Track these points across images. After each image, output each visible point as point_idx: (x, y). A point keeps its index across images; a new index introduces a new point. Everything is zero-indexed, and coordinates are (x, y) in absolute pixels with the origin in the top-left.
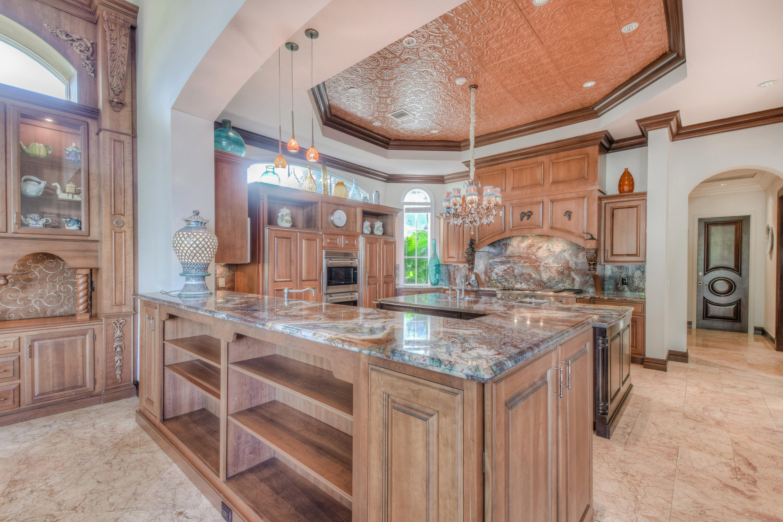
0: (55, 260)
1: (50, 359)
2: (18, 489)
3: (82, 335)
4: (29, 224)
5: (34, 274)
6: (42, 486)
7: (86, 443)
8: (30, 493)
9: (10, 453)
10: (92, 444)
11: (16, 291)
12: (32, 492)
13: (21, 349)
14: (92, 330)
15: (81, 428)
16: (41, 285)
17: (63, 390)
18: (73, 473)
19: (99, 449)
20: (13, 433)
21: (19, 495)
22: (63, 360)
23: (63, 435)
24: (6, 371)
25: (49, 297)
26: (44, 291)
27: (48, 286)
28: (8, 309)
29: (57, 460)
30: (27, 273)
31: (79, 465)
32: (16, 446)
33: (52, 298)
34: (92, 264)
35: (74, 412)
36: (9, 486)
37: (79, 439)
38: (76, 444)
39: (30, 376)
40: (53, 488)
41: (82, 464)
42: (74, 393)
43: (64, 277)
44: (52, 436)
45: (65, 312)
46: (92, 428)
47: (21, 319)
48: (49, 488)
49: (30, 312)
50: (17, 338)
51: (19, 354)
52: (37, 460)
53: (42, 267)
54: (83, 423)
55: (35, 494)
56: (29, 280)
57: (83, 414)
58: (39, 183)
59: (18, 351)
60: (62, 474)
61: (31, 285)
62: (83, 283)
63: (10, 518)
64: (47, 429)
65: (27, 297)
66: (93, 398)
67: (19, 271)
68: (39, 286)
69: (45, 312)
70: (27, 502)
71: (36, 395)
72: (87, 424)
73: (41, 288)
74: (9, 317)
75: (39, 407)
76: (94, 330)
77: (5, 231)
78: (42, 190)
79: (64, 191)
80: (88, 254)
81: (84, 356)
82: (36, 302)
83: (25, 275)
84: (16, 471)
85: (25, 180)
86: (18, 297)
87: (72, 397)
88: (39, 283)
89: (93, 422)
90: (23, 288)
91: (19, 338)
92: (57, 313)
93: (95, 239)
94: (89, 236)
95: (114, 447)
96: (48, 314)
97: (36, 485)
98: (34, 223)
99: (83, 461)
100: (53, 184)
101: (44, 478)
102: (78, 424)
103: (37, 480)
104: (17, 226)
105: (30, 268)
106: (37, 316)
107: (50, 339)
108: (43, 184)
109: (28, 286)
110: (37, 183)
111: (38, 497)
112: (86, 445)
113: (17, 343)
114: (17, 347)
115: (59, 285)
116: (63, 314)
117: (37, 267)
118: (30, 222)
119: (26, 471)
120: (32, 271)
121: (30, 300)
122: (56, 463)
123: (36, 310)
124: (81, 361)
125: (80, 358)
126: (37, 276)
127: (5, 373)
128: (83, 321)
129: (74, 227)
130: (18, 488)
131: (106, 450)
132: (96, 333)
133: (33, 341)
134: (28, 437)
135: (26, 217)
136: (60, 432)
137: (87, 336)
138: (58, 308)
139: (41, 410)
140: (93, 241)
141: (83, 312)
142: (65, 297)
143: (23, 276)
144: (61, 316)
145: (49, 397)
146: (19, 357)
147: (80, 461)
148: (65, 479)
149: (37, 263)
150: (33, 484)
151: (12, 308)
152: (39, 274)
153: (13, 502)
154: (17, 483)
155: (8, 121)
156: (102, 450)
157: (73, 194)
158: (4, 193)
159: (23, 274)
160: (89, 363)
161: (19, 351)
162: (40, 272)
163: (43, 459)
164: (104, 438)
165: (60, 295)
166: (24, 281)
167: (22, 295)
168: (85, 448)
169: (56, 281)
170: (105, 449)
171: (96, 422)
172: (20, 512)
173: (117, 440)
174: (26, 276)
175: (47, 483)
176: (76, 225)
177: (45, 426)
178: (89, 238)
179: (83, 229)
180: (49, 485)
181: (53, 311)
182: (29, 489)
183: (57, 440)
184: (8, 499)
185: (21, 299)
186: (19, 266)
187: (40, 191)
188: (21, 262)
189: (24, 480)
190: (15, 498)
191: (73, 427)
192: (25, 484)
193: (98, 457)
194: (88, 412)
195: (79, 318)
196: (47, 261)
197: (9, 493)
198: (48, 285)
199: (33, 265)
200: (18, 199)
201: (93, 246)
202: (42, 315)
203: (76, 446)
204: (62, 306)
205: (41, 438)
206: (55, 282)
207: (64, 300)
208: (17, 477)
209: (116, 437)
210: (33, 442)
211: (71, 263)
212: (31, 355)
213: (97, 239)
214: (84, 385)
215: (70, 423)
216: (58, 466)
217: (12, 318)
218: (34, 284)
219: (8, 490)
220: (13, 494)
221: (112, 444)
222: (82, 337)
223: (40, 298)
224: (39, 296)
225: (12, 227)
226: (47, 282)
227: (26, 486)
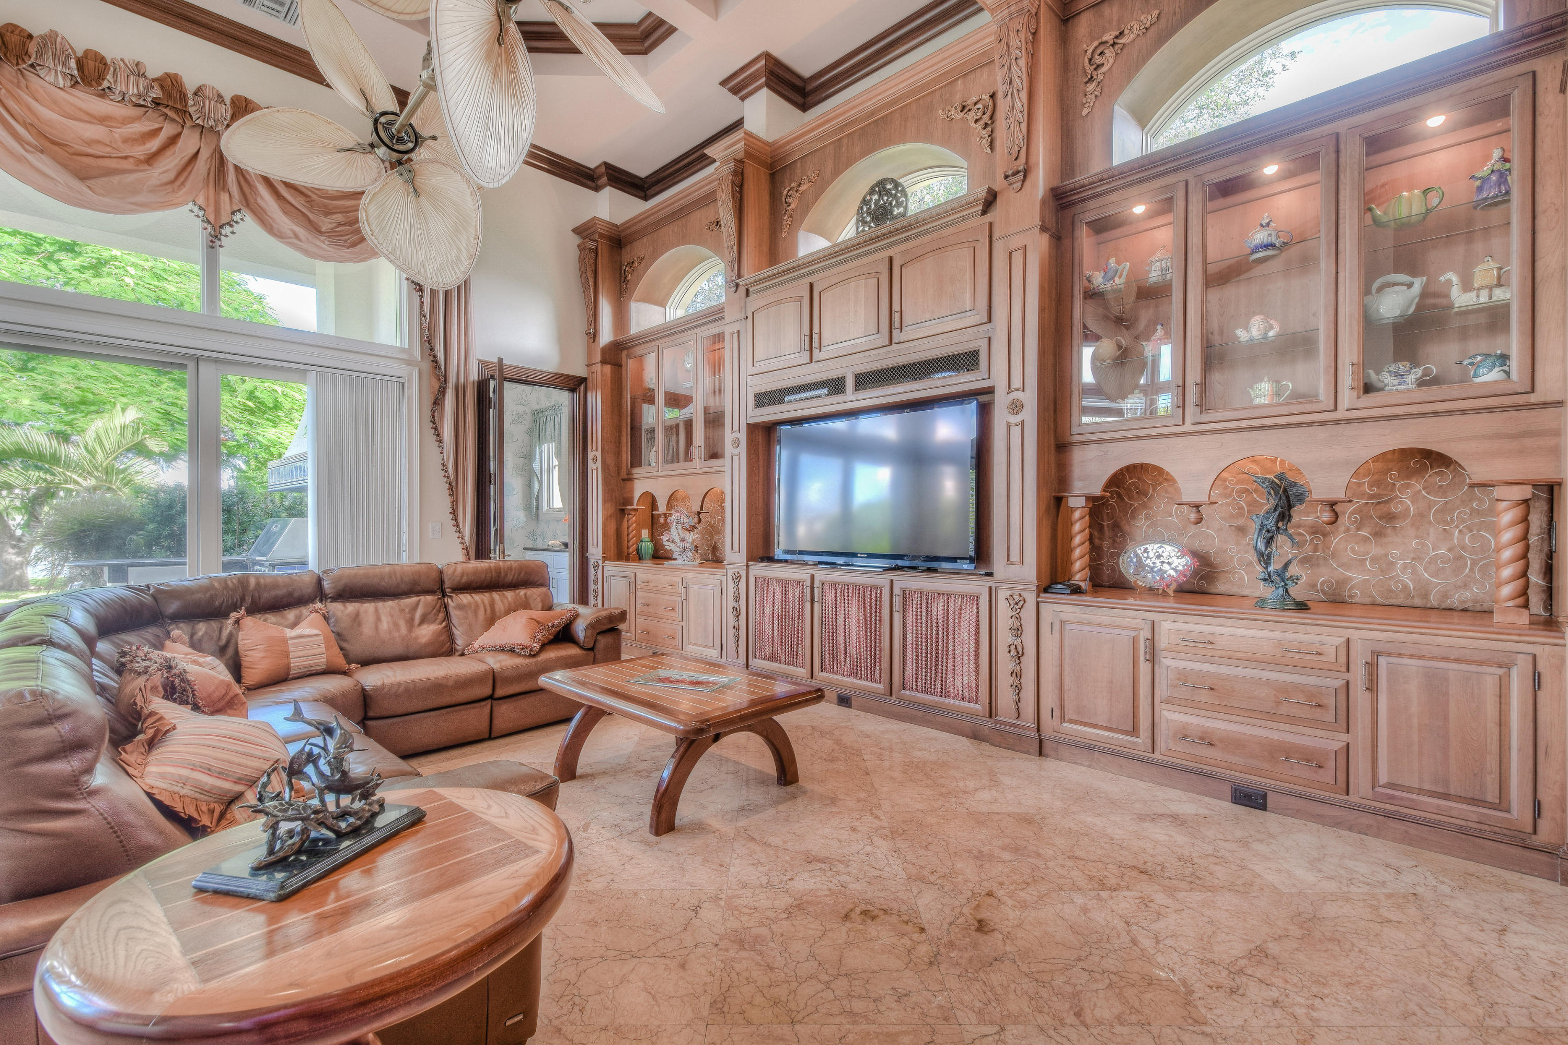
0: (1452, 467)
1: (1414, 708)
2: (1259, 975)
3: (1499, 665)
4: (1386, 385)
5: (1401, 502)
6: (1300, 1005)
7: (1457, 968)
8: (1270, 1003)
9: (1294, 885)
10: (1470, 981)
11: (1365, 542)
12: (1276, 1003)
13: (1351, 666)
14: (1530, 658)
15: (1466, 917)
16: (1418, 529)
17: (1446, 796)
18: (1380, 1027)
19: (1480, 1011)
20: (1323, 847)
21: (1255, 991)
22: (1446, 718)
23: (1412, 911)
24: (1319, 706)
25: (1433, 560)
26: (1423, 545)
27: (1434, 532)
28: (1350, 579)
29: (1366, 965)
30: (1386, 502)
31: (1406, 1016)
32: (1311, 878)
33: (1443, 562)
34: (1543, 471)
35: (1472, 866)
36: (1250, 955)
37: (1445, 946)
38: (1429, 953)
39: (1369, 732)
40: (1317, 1030)
41: (1414, 1019)
42: (1474, 817)
43: (1473, 510)
44: (1389, 896)
45: (1475, 601)
46: (1495, 935)
47: (1374, 604)
48: (1309, 1023)
49: (1391, 591)
50: (1344, 639)
51: (1346, 676)
52: (1328, 934)
53: (1419, 487)
54: (1477, 907)
55: (1278, 1013)
56: (1390, 517)
57: (1490, 882)
58: (1410, 285)
59: (1344, 669)
60: (1355, 1010)
61: (1394, 528)
62: (1513, 524)
63: (1208, 1029)
64: (1388, 876)
65: (1386, 555)
66: (1527, 854)
67: (1372, 497)
68: (1412, 532)
69: (1426, 596)
70: (1255, 1021)
71: (1381, 783)
72: (1487, 916)
73: (1417, 537)
74: (1350, 596)
75: (1389, 816)
76: (1535, 657)
77: (1332, 408)
78: (1417, 300)
79: (1467, 286)
80: (1528, 442)
81: (1502, 723)
82: (1405, 567)
83: (1382, 506)
84: (1279, 932)
85: (1380, 289)
86: (1368, 553)
87: (1470, 824)
88: (1412, 525)
89: (1506, 922)
90: (1378, 534)
91: (1348, 640)
92: (1455, 600)
93: (1550, 398)
94: (1533, 390)
95: (1530, 1036)
96: (1434, 601)
97: (1292, 995)
98: (1396, 382)
99: (1420, 1013)
100: (1442, 279)
101: (1315, 989)
102: (1462, 903)
103: (1300, 984)
104: (1355, 393)
105: (1393, 490)
106: (1409, 602)
107: (1414, 657)
108: (1418, 284)
109: (1389, 531)
110: (1405, 288)
111: (1278, 1027)
112: (1453, 973)
113: (1343, 652)
114: (1343, 659)
115: (1460, 531)
116: (1469, 605)
117: (1408, 486)
118: (1386, 381)
119: (1296, 945)
120: (1397, 495)
121: (1392, 563)
122: (1360, 972)
123: (1406, 587)
124: (1496, 737)
125: (1493, 728)
126: (1408, 509)
127: (1319, 710)
128: (1507, 629)
129: (1494, 375)
130: (1260, 972)
131: (1500, 1030)
132: (1540, 668)
133: (1376, 654)
134: (1343, 872)
135: (1378, 373)
136: (1411, 898)
137: (1515, 672)
138: (1458, 588)
139: (1392, 824)
140: (1545, 405)
141: (1511, 604)
142: (1474, 563)
143: (1378, 507)
144: (1465, 610)
145: (1412, 800)
146: (1348, 682)
147: (1413, 1007)
148: (1352, 1027)
149: (1408, 477)
150: (1288, 986)
151: (1357, 577)
152: (1412, 502)
153: (1234, 996)
154: (1265, 960)
155: (1341, 168)
156: (1489, 1022)
157: (1491, 288)
158: (1332, 326)
159: (1379, 503)
160: (1519, 750)
161: (1348, 670)
162: (1415, 498)
163: (1339, 941)
164: (1513, 988)
165: (1461, 557)
166: (1381, 518)
167: (1375, 550)
168: (1445, 979)
169: (1452, 520)
170: (1498, 1024)
171: (1514, 927)
172: (1231, 1032)
173: (1550, 1023)
174: (1384, 509)
175: (1312, 1007)
176: (1497, 369)
177: (1388, 866)
178: (1533, 398)
179: (1514, 376)
180: (1314, 1014)
181: (1445, 596)
182: (1274, 993)
183: (1394, 915)
184: (1232, 983)
185: (1374, 560)
186: (1371, 486)
187: (1409, 306)
188: (1376, 477)
189: (1278, 964)
190: (1241, 991)
191: (1447, 903)
192: (1276, 973)
193: (1465, 1032)
194: (1506, 887)
195: (1497, 618)
196: (1430, 472)
197: (1241, 971)
198: (1432, 531)
199: (1399, 483)
200: (1359, 333)
201: (1545, 418)
202: (1418, 602)
203: (1426, 961)
204: (1465, 586)
205: (1365, 889)
206: (1448, 524)
207: (1471, 570)
208: (1273, 948)
209: (1552, 1009)
210: (1345, 889)
211: (1478, 471)
212: (1372, 686)
213: (1557, 397)
214: (1502, 804)
215: (1446, 889)
216: (1358, 982)
217: (1357, 600)
218: (1402, 528)
219: (1242, 962)
220: (1244, 979)
221: (1529, 1024)
222: (1500, 671)
223: (1413, 559)
224: (1412, 555)
225: (1347, 397)
226: (1430, 522)
227: (1274, 980)
